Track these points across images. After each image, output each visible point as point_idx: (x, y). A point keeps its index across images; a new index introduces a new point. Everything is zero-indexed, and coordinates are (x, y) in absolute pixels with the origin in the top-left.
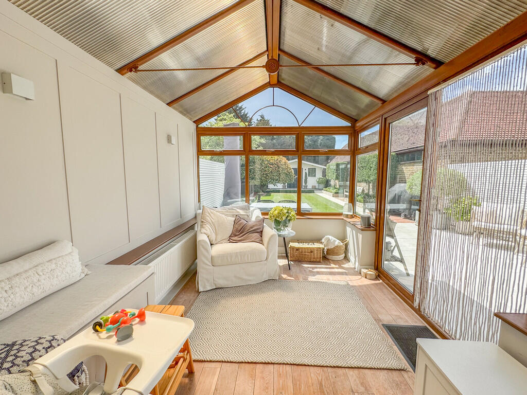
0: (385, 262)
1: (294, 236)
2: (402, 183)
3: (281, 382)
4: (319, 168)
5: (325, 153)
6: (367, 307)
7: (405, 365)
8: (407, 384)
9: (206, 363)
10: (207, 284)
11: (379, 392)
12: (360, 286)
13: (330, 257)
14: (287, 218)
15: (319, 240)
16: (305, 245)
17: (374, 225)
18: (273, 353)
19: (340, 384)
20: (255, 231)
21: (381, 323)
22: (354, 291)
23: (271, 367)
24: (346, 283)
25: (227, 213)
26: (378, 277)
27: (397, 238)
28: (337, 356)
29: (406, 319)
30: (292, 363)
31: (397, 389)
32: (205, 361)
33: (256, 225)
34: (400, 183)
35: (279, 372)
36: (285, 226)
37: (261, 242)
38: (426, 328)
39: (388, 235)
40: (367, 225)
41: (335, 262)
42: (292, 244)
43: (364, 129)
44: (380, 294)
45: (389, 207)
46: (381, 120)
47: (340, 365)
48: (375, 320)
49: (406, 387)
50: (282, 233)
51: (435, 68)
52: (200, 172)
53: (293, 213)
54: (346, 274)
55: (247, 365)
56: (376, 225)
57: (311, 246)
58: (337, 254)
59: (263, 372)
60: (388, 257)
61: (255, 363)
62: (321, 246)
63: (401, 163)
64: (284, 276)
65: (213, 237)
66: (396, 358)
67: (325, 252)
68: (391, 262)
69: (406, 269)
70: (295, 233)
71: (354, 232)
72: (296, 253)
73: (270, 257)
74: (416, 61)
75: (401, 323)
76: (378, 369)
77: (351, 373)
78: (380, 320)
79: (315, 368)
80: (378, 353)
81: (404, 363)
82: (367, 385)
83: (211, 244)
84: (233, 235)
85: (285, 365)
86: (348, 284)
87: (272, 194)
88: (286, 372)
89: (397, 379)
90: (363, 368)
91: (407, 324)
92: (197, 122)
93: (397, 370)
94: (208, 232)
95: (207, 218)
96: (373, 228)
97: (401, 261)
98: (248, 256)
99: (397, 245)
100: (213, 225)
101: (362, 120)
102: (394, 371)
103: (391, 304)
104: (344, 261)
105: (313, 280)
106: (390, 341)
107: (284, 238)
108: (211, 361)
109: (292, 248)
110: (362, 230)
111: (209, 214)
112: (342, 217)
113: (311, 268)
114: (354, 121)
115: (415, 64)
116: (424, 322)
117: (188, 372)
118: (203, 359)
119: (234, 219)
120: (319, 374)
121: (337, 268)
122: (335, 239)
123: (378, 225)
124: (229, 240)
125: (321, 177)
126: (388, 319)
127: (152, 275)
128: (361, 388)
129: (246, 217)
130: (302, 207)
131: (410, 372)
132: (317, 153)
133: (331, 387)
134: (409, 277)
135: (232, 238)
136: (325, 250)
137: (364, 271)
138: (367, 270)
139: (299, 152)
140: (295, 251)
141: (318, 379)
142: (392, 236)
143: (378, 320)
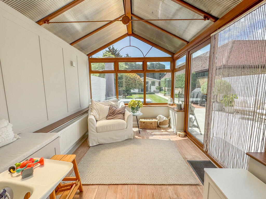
0: (189, 128)
1: (141, 116)
2: (199, 88)
3: (131, 194)
4: (157, 81)
5: (158, 71)
6: (179, 152)
7: (199, 182)
8: (200, 193)
9: (90, 186)
10: (94, 142)
11: (185, 198)
12: (176, 141)
13: (161, 126)
14: (138, 106)
15: (155, 118)
16: (148, 120)
17: (184, 109)
18: (128, 179)
19: (163, 194)
20: (120, 113)
21: (186, 160)
22: (173, 144)
23: (126, 186)
24: (169, 140)
25: (105, 104)
26: (186, 136)
27: (196, 115)
28: (163, 179)
29: (199, 157)
30: (138, 184)
31: (194, 196)
32: (89, 185)
33: (121, 110)
34: (198, 88)
35: (131, 189)
36: (137, 110)
37: (124, 119)
38: (210, 162)
39: (191, 114)
40: (180, 109)
41: (164, 129)
42: (141, 120)
43: (178, 58)
44: (186, 144)
45: (191, 100)
46: (186, 52)
47: (164, 184)
48: (183, 158)
49: (199, 194)
50: (135, 114)
51: (214, 22)
52: (91, 83)
53: (141, 103)
54: (169, 135)
55: (113, 186)
56: (184, 108)
57: (151, 120)
58: (165, 125)
59: (121, 189)
60: (191, 125)
61: (118, 184)
62: (156, 120)
63: (198, 78)
64: (136, 137)
65: (97, 117)
66: (194, 178)
67: (158, 124)
68: (193, 128)
69: (200, 131)
70: (142, 114)
71: (173, 112)
72: (143, 125)
73: (128, 127)
74: (204, 17)
75: (197, 159)
76: (184, 185)
77: (170, 187)
78: (186, 158)
79: (151, 186)
80: (185, 176)
81: (198, 181)
82: (178, 194)
83: (97, 121)
84: (109, 115)
85: (134, 185)
86: (170, 140)
87: (133, 95)
88: (134, 189)
89: (194, 190)
90: (176, 185)
91: (200, 160)
92: (89, 55)
93: (195, 185)
94: (95, 114)
95: (94, 106)
96: (183, 110)
97: (198, 127)
98: (116, 127)
99: (196, 119)
100: (97, 110)
101: (177, 53)
102: (193, 186)
103: (192, 150)
104: (168, 128)
105: (152, 138)
106: (191, 169)
107: (137, 117)
108: (93, 185)
109: (141, 122)
110: (177, 111)
111: (95, 104)
112: (167, 105)
113: (151, 132)
114: (173, 54)
115: (204, 19)
116: (209, 158)
117: (79, 191)
118: (89, 184)
119: (109, 107)
120: (152, 189)
121: (164, 132)
122: (163, 116)
123: (185, 108)
124: (106, 118)
125: (158, 86)
126: (190, 158)
127: (58, 138)
128: (175, 196)
129: (116, 106)
130: (146, 101)
131: (202, 186)
132: (154, 71)
133: (158, 196)
134: (202, 135)
135: (108, 117)
136: (158, 123)
137: (178, 133)
138: (180, 132)
139: (144, 71)
140: (142, 124)
141: (152, 192)
142: (193, 114)
143: (185, 158)
